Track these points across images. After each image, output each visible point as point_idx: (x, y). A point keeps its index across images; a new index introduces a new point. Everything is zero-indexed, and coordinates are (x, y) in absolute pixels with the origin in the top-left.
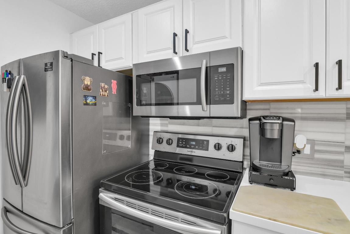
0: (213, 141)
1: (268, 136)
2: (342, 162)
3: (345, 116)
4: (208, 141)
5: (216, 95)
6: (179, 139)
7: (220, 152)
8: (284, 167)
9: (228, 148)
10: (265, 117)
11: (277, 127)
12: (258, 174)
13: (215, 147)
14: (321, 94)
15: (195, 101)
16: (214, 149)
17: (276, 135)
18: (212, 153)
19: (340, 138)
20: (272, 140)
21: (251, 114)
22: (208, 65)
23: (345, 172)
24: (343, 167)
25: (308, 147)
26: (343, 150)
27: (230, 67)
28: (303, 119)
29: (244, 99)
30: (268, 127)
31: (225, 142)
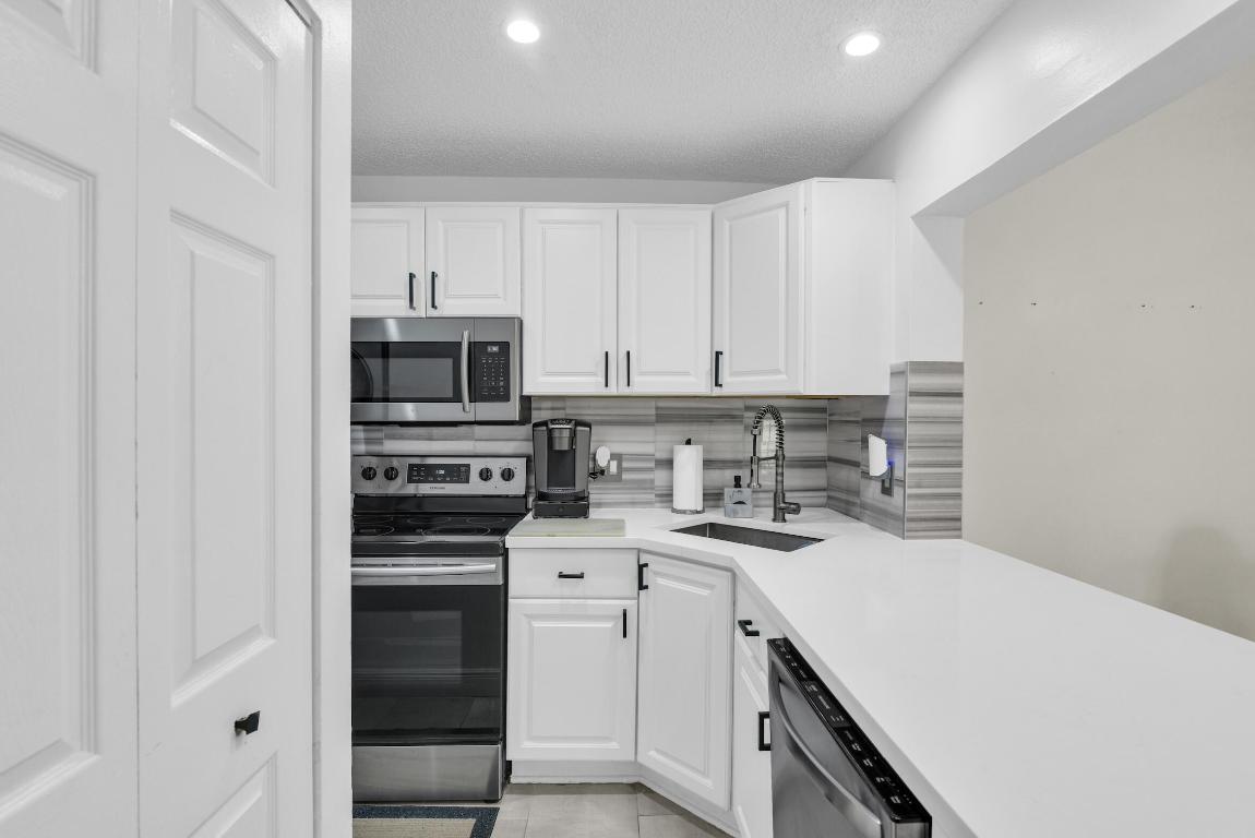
0: (476, 466)
1: (557, 448)
2: (652, 481)
3: (654, 418)
4: (468, 466)
5: (483, 388)
6: (411, 467)
7: (489, 483)
8: (579, 487)
9: (503, 475)
10: (553, 421)
11: (566, 434)
12: (546, 503)
13: (481, 474)
14: (613, 390)
15: (451, 395)
16: (479, 479)
17: (565, 447)
18: (475, 487)
19: (648, 449)
20: (562, 452)
21: (537, 416)
22: (472, 340)
23: (657, 495)
24: (653, 489)
25: (614, 465)
26: (652, 465)
27: (505, 347)
28: (602, 423)
29: (526, 392)
30: (556, 434)
31: (497, 466)
